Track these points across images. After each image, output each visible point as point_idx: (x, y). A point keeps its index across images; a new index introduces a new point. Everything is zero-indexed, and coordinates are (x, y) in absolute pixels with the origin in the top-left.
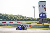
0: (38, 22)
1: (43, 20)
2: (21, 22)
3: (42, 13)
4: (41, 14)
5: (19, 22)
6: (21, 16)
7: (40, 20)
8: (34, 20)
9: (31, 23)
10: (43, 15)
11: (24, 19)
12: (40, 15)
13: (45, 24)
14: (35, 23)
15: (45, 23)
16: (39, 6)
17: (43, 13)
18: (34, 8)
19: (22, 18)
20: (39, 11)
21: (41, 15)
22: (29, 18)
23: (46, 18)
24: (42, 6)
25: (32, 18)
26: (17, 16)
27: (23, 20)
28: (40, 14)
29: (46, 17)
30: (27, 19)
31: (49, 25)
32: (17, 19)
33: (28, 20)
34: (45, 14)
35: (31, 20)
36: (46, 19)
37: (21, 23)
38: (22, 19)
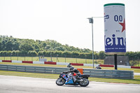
0: (102, 62)
1: (116, 56)
2: (54, 59)
3: (114, 35)
4: (110, 40)
5: (48, 59)
6: (54, 44)
7: (106, 58)
8: (91, 55)
9: (82, 65)
10: (117, 43)
11: (63, 52)
12: (107, 42)
13: (121, 68)
14: (95, 64)
15: (120, 64)
16: (107, 17)
17: (116, 37)
18: (91, 21)
19: (59, 49)
20: (106, 30)
21: (112, 42)
22: (78, 49)
23: (125, 51)
24: (115, 16)
25: (86, 50)
26: (45, 45)
27: (60, 55)
28: (108, 40)
29: (125, 47)
30: (71, 52)
31: (133, 70)
32: (44, 53)
33: (75, 56)
34: (122, 38)
35: (82, 57)
36: (124, 54)
37: (55, 63)
38: (56, 53)
